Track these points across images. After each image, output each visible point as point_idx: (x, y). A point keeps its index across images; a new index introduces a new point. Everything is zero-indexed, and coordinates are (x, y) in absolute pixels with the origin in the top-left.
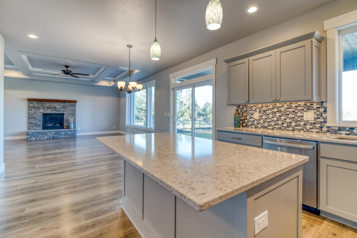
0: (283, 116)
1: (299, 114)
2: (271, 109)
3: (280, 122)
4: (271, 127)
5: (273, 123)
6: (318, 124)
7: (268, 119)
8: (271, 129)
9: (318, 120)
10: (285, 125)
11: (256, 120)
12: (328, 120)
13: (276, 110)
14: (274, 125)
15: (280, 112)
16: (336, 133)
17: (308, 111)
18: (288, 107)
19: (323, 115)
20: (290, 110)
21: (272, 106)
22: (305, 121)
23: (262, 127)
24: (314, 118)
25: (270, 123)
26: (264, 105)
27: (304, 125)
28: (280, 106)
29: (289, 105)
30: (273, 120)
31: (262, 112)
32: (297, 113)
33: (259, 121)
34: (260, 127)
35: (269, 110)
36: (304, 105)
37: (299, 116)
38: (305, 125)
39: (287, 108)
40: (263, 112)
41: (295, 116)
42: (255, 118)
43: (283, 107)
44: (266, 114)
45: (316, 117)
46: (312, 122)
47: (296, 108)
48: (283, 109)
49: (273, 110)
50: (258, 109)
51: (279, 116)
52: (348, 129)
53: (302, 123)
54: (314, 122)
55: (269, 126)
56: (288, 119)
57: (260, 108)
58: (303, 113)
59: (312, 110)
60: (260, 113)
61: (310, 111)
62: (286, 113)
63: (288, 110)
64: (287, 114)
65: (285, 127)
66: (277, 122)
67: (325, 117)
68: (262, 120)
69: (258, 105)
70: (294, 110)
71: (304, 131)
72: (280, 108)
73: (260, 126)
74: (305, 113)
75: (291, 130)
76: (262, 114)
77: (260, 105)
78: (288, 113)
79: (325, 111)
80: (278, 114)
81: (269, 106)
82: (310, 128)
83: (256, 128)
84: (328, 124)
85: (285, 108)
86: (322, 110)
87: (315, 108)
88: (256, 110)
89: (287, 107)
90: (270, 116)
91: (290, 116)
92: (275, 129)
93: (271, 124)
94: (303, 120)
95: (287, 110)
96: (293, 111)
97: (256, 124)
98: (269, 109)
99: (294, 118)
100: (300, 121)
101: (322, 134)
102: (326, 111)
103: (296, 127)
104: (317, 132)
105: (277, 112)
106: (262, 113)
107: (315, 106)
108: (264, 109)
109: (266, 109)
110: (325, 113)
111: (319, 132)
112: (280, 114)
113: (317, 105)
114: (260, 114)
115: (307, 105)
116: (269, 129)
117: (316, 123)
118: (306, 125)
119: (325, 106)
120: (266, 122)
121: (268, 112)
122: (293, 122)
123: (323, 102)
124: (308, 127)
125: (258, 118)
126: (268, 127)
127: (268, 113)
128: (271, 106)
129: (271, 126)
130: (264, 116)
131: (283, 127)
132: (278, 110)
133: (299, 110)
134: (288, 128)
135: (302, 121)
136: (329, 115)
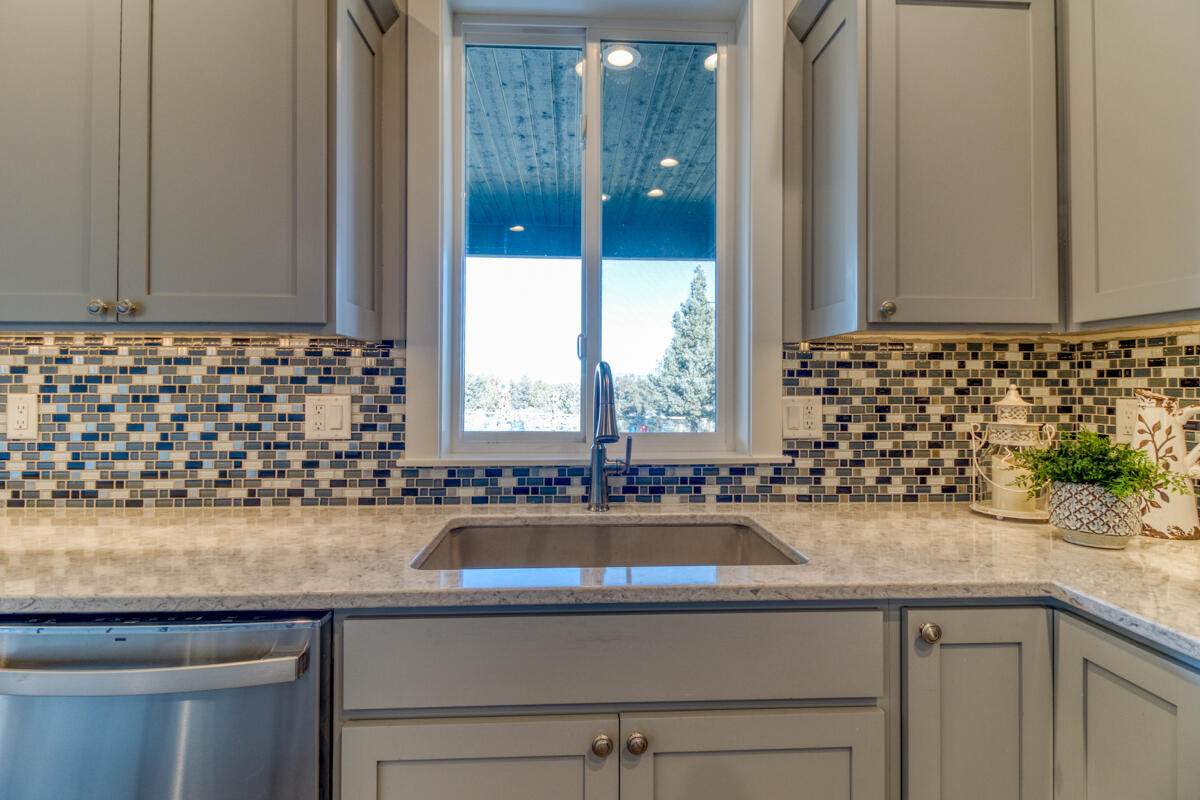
0: (195, 419)
1: (282, 406)
2: (123, 370)
3: (179, 457)
4: (124, 494)
5: (135, 467)
6: (368, 456)
7: (105, 437)
8: (119, 503)
9: (368, 437)
10: (209, 473)
11: (16, 445)
12: (410, 437)
13: (153, 378)
14: (145, 475)
15: (183, 389)
16: (438, 501)
17: (325, 387)
18: (223, 361)
19: (392, 409)
20: (237, 380)
21: (131, 353)
22: (312, 445)
23: (65, 495)
24: (353, 426)
25: (120, 466)
26: (79, 340)
27: (306, 464)
28: (183, 352)
29: (232, 353)
30: (139, 445)
31: (63, 389)
32: (272, 399)
33: (45, 456)
34: (46, 496)
35: (108, 380)
36: (307, 354)
37: (282, 417)
38: (310, 465)
39: (222, 370)
40: (73, 389)
41: (261, 417)
42: (12, 434)
43: (198, 362)
44: (90, 408)
45: (360, 419)
46: (344, 447)
47: (270, 371)
48: (196, 374)
49: (137, 379)
50: (34, 368)
51: (175, 417)
52: (479, 475)
53: (296, 457)
54: (351, 446)
55: (109, 485)
56: (224, 435)
57: (48, 360)
58: (302, 400)
59: (342, 381)
60: (47, 400)
61: (337, 387)
62: (215, 398)
63: (225, 379)
64: (220, 408)
65: (208, 482)
66: (163, 455)
67: (397, 420)
68: (61, 446)
69: (38, 340)
70: (256, 380)
71: (306, 502)
72: (182, 370)
73: (45, 487)
74: (310, 399)
75: (237, 502)
76: (62, 408)
77: (50, 346)
78: (224, 399)
79: (399, 390)
80: (166, 408)
81: (115, 353)
82: (334, 483)
83: (21, 504)
84: (409, 458)
85: (210, 369)
86: (384, 382)
87: (357, 373)
88: (19, 380)
89: (217, 362)
90: (120, 418)
91: (238, 416)
92: (146, 501)
93: (125, 474)
94: (301, 436)
95: (217, 380)
96: (251, 389)
97: (16, 476)
98: (113, 369)
99: (257, 427)
100: (286, 446)
101: (386, 506)
102: (402, 391)
103: (267, 483)
104: (363, 501)
105: (163, 389)
106: (64, 399)
107: (357, 361)
108: (79, 367)
109: (94, 370)
110: (397, 401)
111: (371, 501)
112: (181, 408)
113: (364, 355)
114: (51, 409)
115: (320, 354)
116: (108, 503)
117: (358, 455)
118: (315, 465)
119: (398, 364)
120: (93, 456)
121: (105, 392)
122: (253, 454)
123: (389, 344)
124: (325, 475)
125: (31, 434)
126: (103, 494)
127: (105, 400)
128: (123, 350)
129: (120, 485)
130: (76, 417)
131: (196, 483)
132: (166, 379)
133: (284, 379)
134: (221, 492)
135: (297, 447)
136: (411, 410)
